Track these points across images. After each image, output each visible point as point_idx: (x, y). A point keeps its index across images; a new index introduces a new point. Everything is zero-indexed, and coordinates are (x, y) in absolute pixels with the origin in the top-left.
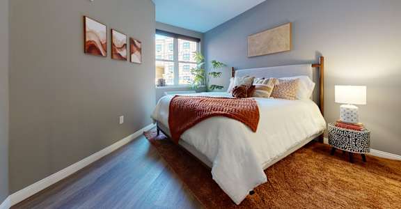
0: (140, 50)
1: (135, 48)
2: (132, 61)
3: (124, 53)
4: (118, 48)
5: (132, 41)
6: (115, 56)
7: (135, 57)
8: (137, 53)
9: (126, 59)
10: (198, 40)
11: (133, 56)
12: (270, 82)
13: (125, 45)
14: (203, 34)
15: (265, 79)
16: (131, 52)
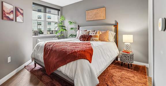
0: (22, 14)
1: (19, 13)
2: (17, 21)
3: (11, 16)
4: (7, 13)
5: (17, 9)
6: (5, 18)
7: (19, 19)
8: (20, 16)
9: (13, 20)
10: (59, 10)
11: (17, 18)
12: (98, 33)
13: (12, 11)
14: (62, 7)
15: (95, 32)
16: (16, 16)
